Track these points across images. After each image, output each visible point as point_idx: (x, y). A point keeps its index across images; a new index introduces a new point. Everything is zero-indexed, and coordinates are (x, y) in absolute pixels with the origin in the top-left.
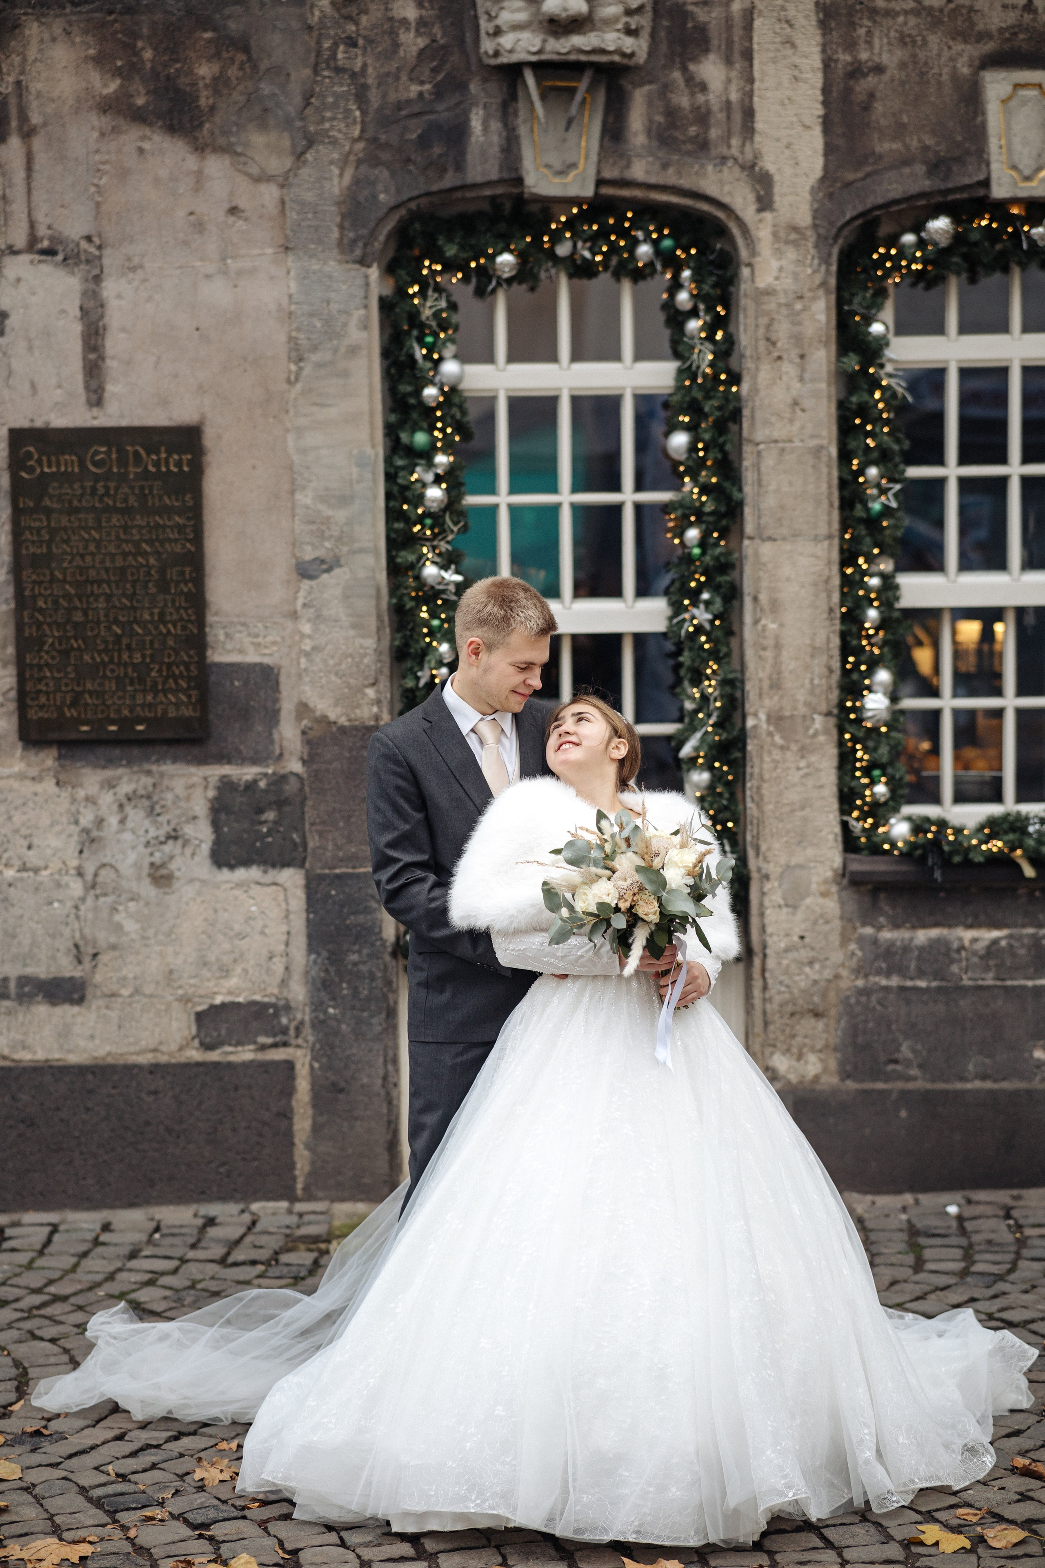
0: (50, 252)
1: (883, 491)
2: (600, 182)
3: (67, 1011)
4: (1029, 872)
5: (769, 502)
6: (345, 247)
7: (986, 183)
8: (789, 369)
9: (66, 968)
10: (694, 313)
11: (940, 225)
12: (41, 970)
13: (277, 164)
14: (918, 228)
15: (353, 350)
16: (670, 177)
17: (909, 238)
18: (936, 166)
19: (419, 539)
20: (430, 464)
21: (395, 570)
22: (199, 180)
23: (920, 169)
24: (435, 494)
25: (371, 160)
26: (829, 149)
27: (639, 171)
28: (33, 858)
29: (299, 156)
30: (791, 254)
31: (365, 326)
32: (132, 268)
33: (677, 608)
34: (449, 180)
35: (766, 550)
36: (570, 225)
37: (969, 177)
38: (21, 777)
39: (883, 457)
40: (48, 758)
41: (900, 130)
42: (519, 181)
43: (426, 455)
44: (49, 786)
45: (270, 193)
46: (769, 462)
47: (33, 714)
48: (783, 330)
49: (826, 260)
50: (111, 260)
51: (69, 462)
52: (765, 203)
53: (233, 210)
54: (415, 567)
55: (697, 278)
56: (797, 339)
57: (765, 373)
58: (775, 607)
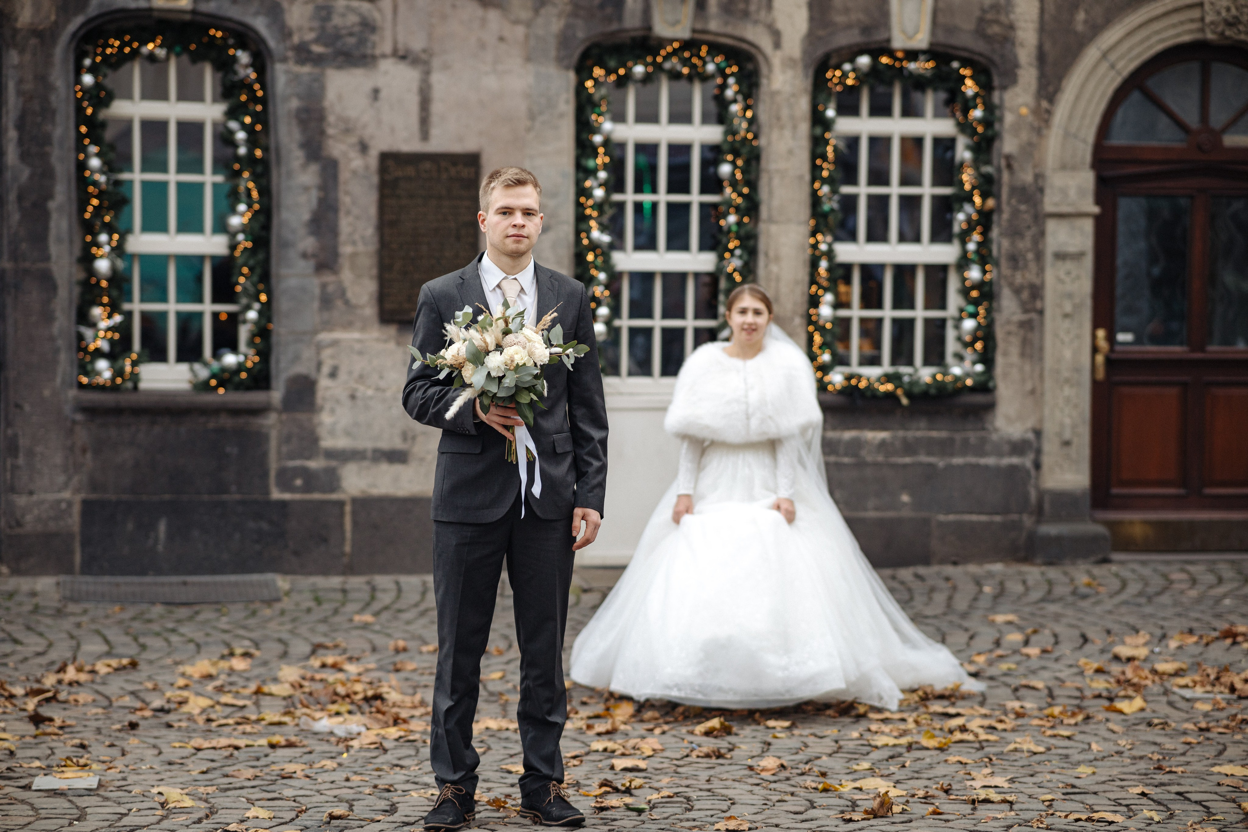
0: (403, 58)
1: (830, 199)
2: (694, 31)
3: (397, 468)
4: (905, 401)
5: (776, 203)
6: (560, 60)
7: (889, 40)
8: (787, 133)
9: (398, 444)
10: (735, 101)
11: (864, 61)
12: (384, 444)
13: (525, 14)
14: (852, 60)
15: (562, 116)
16: (729, 30)
17: (847, 67)
18: (866, 30)
19: (590, 217)
20: (596, 178)
21: (578, 233)
22: (484, 22)
23: (856, 32)
24: (599, 193)
25: (574, 14)
26: (812, 19)
27: (714, 25)
28: (382, 384)
29: (536, 11)
30: (790, 73)
31: (567, 102)
32: (446, 67)
33: (721, 258)
34: (614, 27)
35: (774, 229)
36: (675, 52)
37: (879, 36)
38: (378, 340)
39: (830, 181)
40: (392, 330)
41: (847, 11)
42: (649, 28)
43: (593, 173)
44: (392, 345)
45: (520, 31)
46: (776, 181)
47: (388, 306)
48: (785, 113)
49: (806, 76)
50: (436, 63)
51: (410, 171)
52: (777, 45)
53: (501, 39)
54: (588, 231)
55: (738, 82)
56: (792, 118)
57: (775, 135)
58: (777, 259)
